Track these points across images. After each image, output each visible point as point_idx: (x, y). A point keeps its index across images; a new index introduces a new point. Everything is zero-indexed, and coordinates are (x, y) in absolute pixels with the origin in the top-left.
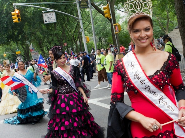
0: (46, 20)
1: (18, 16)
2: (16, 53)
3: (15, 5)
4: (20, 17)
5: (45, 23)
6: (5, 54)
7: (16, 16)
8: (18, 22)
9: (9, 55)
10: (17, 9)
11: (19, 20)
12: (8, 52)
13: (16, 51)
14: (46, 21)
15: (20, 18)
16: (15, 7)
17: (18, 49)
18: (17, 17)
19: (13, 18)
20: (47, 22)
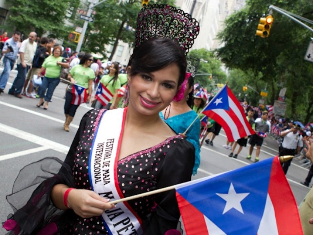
0: (310, 55)
1: (267, 26)
2: (260, 93)
3: (272, 8)
4: (269, 29)
5: (306, 58)
6: (246, 88)
7: (263, 26)
8: (262, 36)
9: (251, 92)
10: (271, 16)
11: (265, 33)
12: (251, 86)
13: (262, 90)
14: (309, 57)
15: (268, 32)
16: (271, 12)
17: (265, 89)
18: (264, 29)
19: (258, 28)
20: (310, 59)
